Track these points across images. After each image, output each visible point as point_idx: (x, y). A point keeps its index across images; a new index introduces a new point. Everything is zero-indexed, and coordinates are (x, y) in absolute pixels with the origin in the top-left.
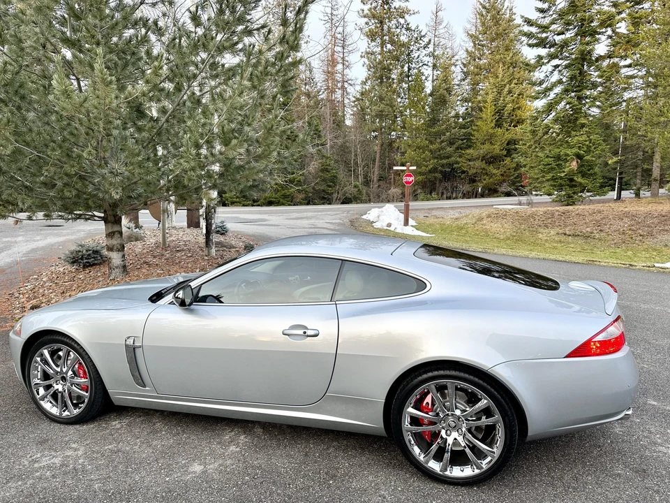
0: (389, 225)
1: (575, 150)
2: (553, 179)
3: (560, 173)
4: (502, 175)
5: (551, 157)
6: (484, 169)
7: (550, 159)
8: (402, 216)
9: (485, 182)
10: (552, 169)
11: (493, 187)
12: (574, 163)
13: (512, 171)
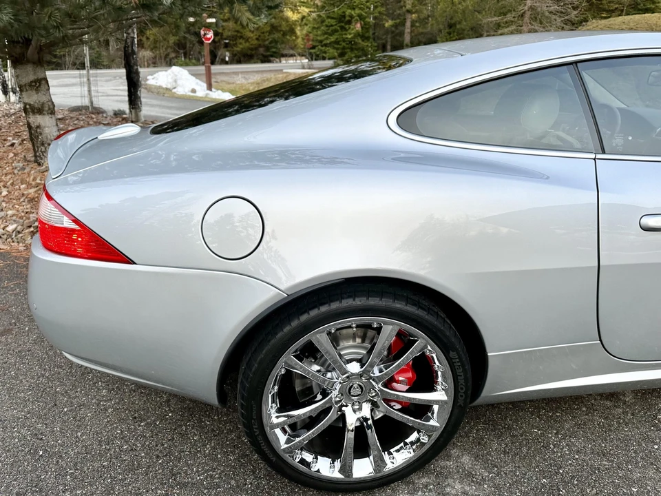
0: (194, 91)
1: (357, 11)
2: (337, 42)
3: (346, 34)
4: (257, 39)
5: (333, 18)
6: (238, 31)
7: (333, 21)
8: (205, 85)
9: (241, 46)
10: (336, 31)
11: (249, 52)
12: (359, 25)
13: (267, 35)
